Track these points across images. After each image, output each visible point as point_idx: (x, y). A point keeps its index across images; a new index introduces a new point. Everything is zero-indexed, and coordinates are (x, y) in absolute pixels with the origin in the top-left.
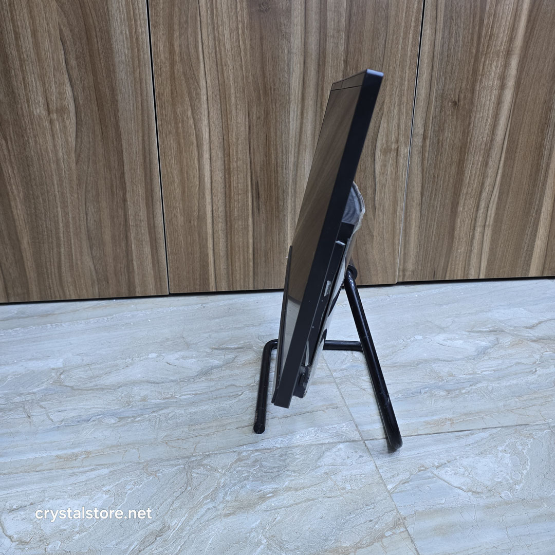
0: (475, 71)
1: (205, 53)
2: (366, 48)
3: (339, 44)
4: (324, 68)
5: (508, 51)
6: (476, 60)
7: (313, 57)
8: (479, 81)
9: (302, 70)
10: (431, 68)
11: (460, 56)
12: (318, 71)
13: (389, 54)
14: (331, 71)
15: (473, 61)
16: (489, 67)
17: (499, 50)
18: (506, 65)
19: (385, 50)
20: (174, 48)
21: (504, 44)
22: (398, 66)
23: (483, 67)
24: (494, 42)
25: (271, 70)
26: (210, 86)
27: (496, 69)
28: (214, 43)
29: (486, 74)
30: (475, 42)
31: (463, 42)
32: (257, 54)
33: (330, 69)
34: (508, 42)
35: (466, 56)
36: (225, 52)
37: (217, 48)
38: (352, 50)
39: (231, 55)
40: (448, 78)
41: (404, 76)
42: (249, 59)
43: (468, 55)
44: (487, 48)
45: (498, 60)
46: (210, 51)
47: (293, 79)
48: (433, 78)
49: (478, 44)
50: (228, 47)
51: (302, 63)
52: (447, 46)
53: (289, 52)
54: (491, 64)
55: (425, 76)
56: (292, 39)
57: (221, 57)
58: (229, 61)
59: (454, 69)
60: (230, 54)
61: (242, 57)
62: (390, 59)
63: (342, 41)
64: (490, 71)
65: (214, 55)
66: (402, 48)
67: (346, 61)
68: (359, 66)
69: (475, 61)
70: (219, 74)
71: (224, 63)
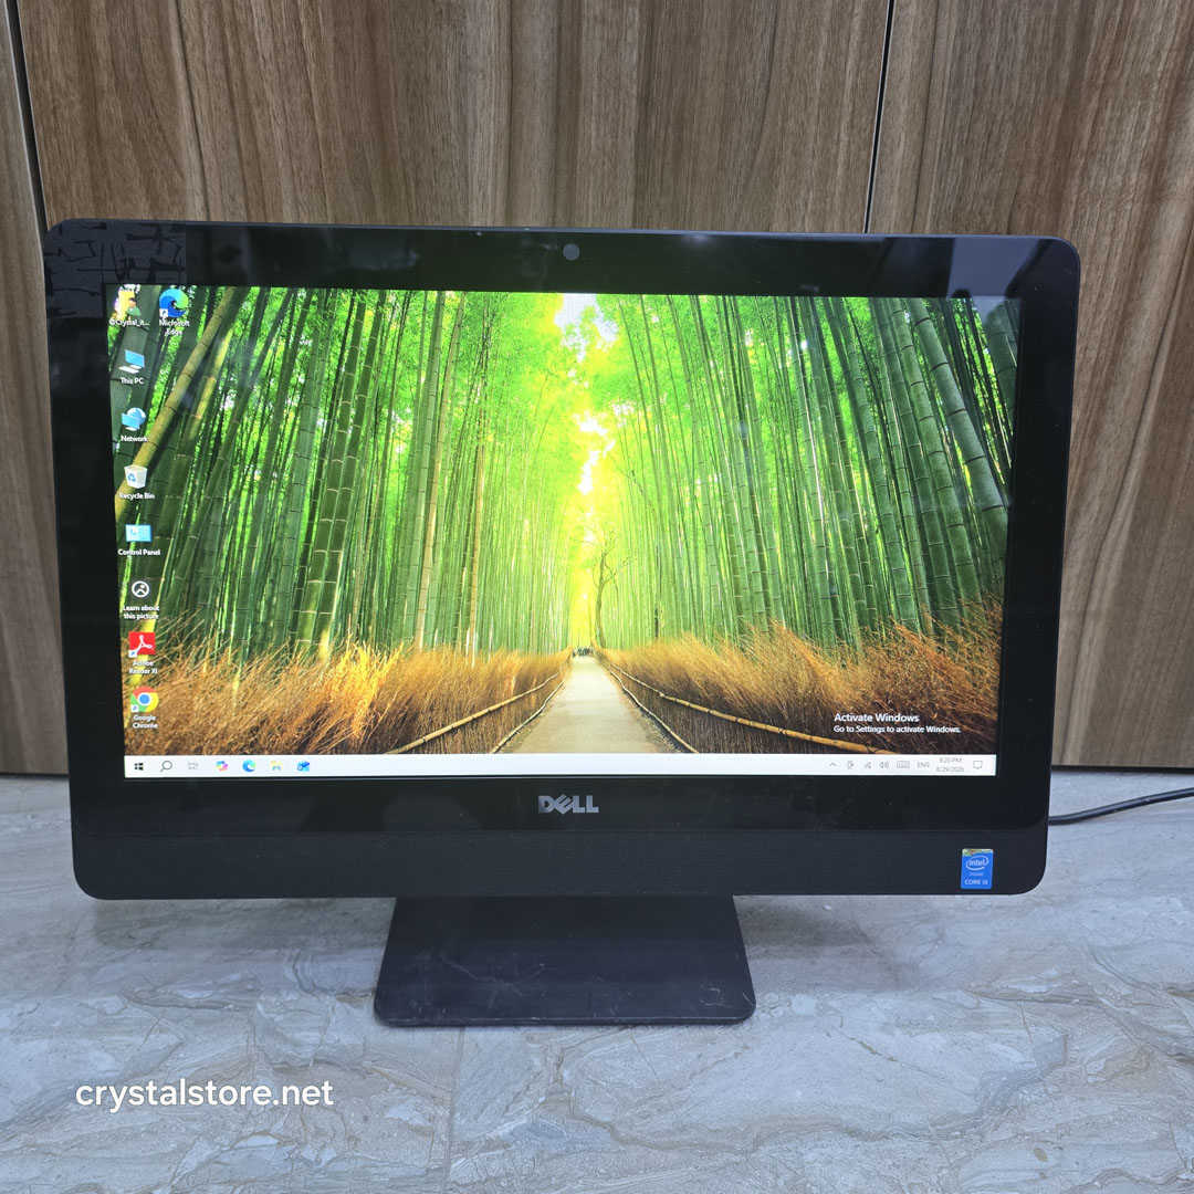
0: (1066, 142)
2: (709, 60)
3: (622, 44)
4: (576, 118)
5: (1180, 78)
6: (1072, 105)
7: (538, 82)
8: (1078, 172)
9: (504, 122)
10: (919, 127)
11: (1016, 92)
12: (557, 130)
13: (785, 80)
14: (598, 130)
15: (1058, 110)
16: (1114, 129)
17: (1148, 75)
18: (1172, 122)
19: (771, 64)
20: (93, 47)
21: (1164, 54)
22: (813, 119)
23: (1094, 128)
24: (1134, 48)
25: (407, 121)
26: (214, 168)
27: (1137, 136)
28: (218, 32)
29: (1103, 151)
30: (1069, 48)
31: (1029, 46)
32: (359, 71)
33: (593, 125)
34: (1179, 50)
35: (1037, 94)
36: (255, 60)
37: (231, 51)
38: (665, 64)
39: (276, 73)
40: (977, 161)
41: (833, 151)
42: (333, 86)
43: (1043, 87)
44: (1110, 67)
45: (1144, 108)
47: (478, 151)
48: (926, 161)
49: (1080, 54)
51: (504, 101)
52: (973, 58)
53: (462, 68)
55: (899, 153)
56: (469, 26)
57: (243, 79)
58: (268, 93)
59: (996, 131)
60: (273, 68)
61: (312, 80)
62: (787, 98)
63: (633, 35)
64: (1114, 143)
65: (220, 70)
66: (829, 62)
67: (645, 100)
68: (687, 115)
69: (1066, 110)
70: (241, 130)
71: (253, 96)
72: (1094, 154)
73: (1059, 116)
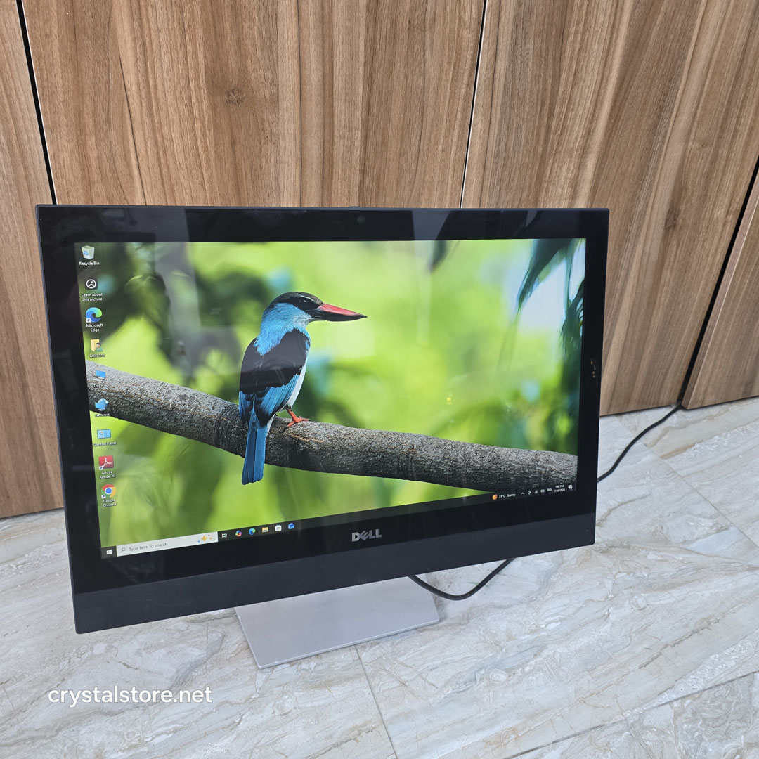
0: (540, 176)
1: (141, 167)
2: (392, 152)
3: (353, 146)
4: (332, 182)
5: (584, 149)
6: (543, 161)
7: (314, 166)
9: (298, 185)
10: (482, 175)
11: (521, 158)
12: (323, 187)
13: (425, 159)
14: (341, 186)
15: (537, 165)
16: (559, 171)
17: (572, 148)
18: (581, 167)
19: (419, 153)
20: (89, 162)
21: (579, 139)
22: (437, 175)
23: (551, 171)
24: (567, 138)
25: (251, 187)
27: (567, 173)
28: (155, 151)
29: (555, 180)
30: (542, 138)
31: (527, 139)
32: (227, 166)
33: (339, 184)
34: (584, 137)
35: (529, 159)
36: (175, 164)
37: (162, 160)
38: (372, 155)
39: (185, 169)
40: (505, 187)
41: (445, 188)
42: (214, 173)
43: (532, 155)
44: (558, 146)
45: (570, 161)
46: (150, 165)
47: (285, 199)
48: (484, 189)
49: (546, 141)
50: (180, 156)
51: (298, 176)
52: (504, 144)
53: (278, 162)
54: (561, 167)
56: (281, 142)
57: (169, 173)
58: (182, 178)
59: (512, 175)
60: (184, 167)
61: (204, 172)
62: (426, 166)
63: (358, 143)
64: (559, 176)
65: (157, 170)
66: (444, 150)
67: (363, 171)
68: (382, 176)
69: (540, 164)
70: (168, 197)
71: (174, 181)
72: (551, 181)
73: (537, 167)
